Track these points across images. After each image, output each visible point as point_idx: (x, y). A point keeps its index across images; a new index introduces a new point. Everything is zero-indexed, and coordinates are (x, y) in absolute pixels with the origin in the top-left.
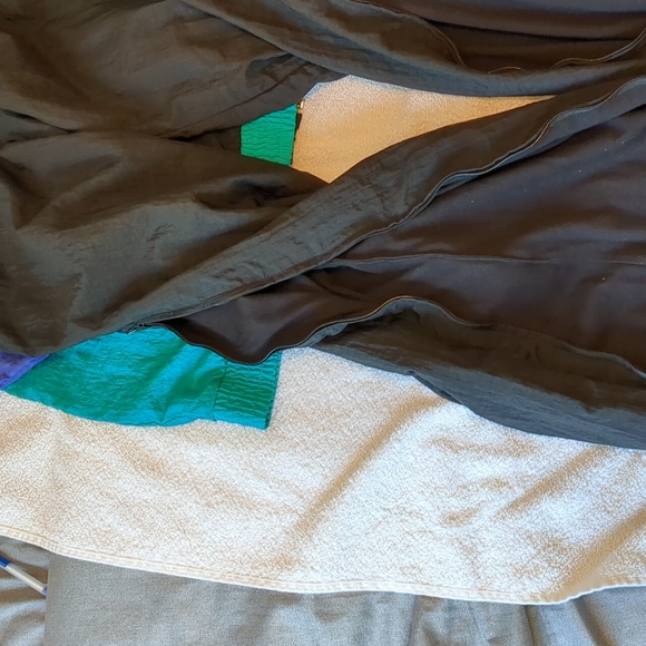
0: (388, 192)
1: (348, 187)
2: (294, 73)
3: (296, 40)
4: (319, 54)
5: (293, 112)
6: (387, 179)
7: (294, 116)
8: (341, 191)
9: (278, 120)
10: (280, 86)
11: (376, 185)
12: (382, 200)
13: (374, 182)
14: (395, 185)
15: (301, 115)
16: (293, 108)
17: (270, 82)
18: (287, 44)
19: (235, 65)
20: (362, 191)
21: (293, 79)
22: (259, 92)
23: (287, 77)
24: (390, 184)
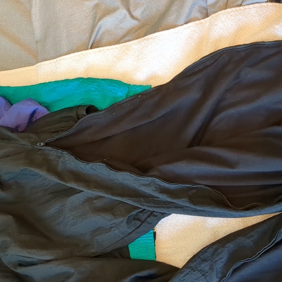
0: (207, 272)
1: (187, 274)
2: (149, 216)
3: (147, 203)
4: (159, 207)
5: (151, 233)
6: (205, 266)
7: (152, 235)
8: (184, 276)
9: (145, 238)
10: (143, 224)
11: (200, 270)
12: (205, 277)
13: (199, 269)
14: (210, 269)
15: (155, 232)
16: (152, 231)
17: (139, 223)
18: (143, 205)
19: (121, 219)
20: (194, 274)
21: (149, 220)
22: (134, 229)
23: (146, 219)
24: (207, 268)
